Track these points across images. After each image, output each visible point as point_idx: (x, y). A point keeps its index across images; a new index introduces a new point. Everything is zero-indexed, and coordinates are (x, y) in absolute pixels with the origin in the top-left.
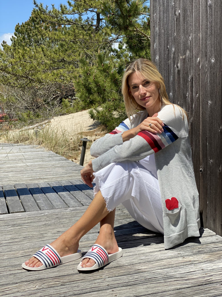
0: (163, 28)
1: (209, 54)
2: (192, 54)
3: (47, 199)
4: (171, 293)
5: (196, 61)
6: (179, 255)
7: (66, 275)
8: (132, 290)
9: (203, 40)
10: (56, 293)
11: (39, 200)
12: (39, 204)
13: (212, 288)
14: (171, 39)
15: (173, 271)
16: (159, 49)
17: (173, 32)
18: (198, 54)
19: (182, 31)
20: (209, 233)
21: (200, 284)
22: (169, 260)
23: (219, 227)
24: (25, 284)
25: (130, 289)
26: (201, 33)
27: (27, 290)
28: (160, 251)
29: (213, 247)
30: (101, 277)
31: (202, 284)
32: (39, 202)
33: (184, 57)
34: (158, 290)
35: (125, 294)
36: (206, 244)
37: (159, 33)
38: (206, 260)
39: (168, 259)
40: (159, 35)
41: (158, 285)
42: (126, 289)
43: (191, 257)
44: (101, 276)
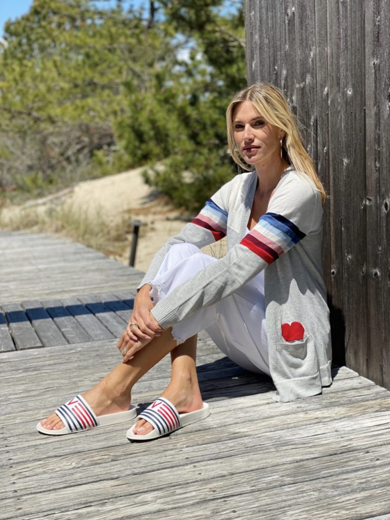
0: (266, 36)
1: (342, 81)
2: (315, 81)
3: (79, 326)
4: (286, 468)
5: (322, 92)
6: (299, 410)
7: (118, 444)
8: (225, 465)
9: (334, 59)
10: (105, 473)
11: (66, 327)
12: (65, 333)
13: (351, 459)
14: (281, 55)
15: (289, 435)
16: (261, 71)
17: (284, 43)
18: (325, 82)
19: (298, 41)
20: (348, 373)
21: (333, 453)
22: (282, 417)
23: (364, 364)
24: (55, 460)
25: (221, 463)
26: (330, 47)
27: (58, 469)
28: (268, 403)
29: (353, 395)
30: (175, 447)
31: (335, 452)
32: (67, 331)
33: (302, 85)
34: (266, 463)
35: (214, 472)
36: (342, 391)
37: (260, 45)
38: (342, 416)
39: (282, 415)
40: (260, 48)
41: (266, 455)
42: (216, 463)
43: (318, 413)
44: (176, 446)
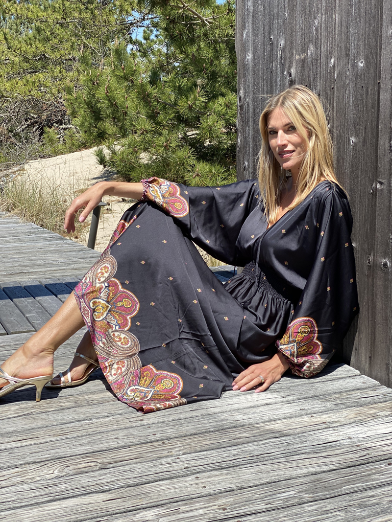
0: (261, 2)
1: (352, 52)
2: (319, 52)
3: (45, 311)
4: (302, 482)
5: (327, 64)
6: (303, 412)
7: (105, 449)
8: (231, 477)
9: (343, 27)
10: (93, 484)
11: (30, 312)
13: (374, 471)
14: (278, 23)
15: (297, 442)
16: (254, 41)
17: (283, 10)
18: (331, 53)
19: (299, 8)
20: (348, 371)
21: (351, 464)
22: (286, 420)
23: (366, 362)
24: (33, 467)
25: (227, 474)
26: (339, 14)
27: (38, 479)
28: (267, 404)
29: (359, 397)
30: (171, 454)
31: (353, 463)
33: (303, 57)
34: (277, 475)
35: (221, 485)
36: (346, 391)
37: (253, 12)
38: (352, 420)
39: (285, 418)
40: (253, 16)
41: (277, 466)
42: (221, 475)
43: (324, 416)
44: (171, 452)
